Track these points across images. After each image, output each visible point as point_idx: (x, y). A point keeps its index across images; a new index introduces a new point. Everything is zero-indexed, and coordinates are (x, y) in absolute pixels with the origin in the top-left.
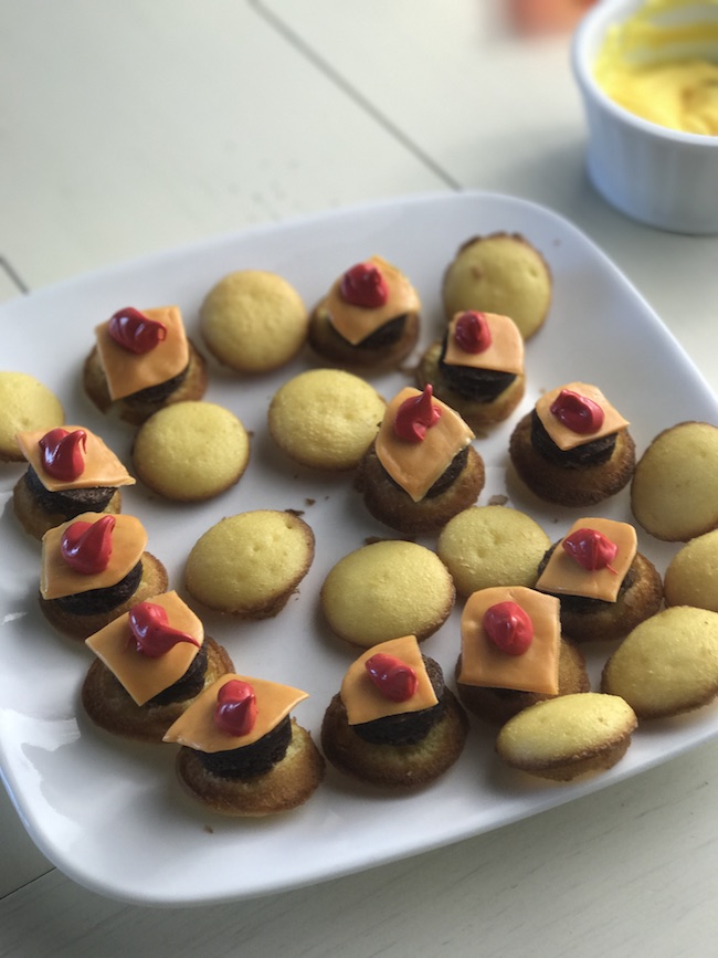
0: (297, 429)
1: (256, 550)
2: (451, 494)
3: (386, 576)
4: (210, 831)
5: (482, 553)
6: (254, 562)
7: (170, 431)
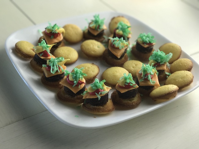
0: (88, 49)
1: (88, 68)
2: (123, 59)
3: (116, 71)
4: (95, 117)
5: (133, 67)
6: (88, 70)
7: (61, 51)
